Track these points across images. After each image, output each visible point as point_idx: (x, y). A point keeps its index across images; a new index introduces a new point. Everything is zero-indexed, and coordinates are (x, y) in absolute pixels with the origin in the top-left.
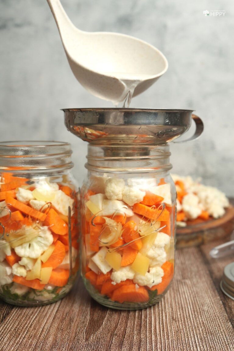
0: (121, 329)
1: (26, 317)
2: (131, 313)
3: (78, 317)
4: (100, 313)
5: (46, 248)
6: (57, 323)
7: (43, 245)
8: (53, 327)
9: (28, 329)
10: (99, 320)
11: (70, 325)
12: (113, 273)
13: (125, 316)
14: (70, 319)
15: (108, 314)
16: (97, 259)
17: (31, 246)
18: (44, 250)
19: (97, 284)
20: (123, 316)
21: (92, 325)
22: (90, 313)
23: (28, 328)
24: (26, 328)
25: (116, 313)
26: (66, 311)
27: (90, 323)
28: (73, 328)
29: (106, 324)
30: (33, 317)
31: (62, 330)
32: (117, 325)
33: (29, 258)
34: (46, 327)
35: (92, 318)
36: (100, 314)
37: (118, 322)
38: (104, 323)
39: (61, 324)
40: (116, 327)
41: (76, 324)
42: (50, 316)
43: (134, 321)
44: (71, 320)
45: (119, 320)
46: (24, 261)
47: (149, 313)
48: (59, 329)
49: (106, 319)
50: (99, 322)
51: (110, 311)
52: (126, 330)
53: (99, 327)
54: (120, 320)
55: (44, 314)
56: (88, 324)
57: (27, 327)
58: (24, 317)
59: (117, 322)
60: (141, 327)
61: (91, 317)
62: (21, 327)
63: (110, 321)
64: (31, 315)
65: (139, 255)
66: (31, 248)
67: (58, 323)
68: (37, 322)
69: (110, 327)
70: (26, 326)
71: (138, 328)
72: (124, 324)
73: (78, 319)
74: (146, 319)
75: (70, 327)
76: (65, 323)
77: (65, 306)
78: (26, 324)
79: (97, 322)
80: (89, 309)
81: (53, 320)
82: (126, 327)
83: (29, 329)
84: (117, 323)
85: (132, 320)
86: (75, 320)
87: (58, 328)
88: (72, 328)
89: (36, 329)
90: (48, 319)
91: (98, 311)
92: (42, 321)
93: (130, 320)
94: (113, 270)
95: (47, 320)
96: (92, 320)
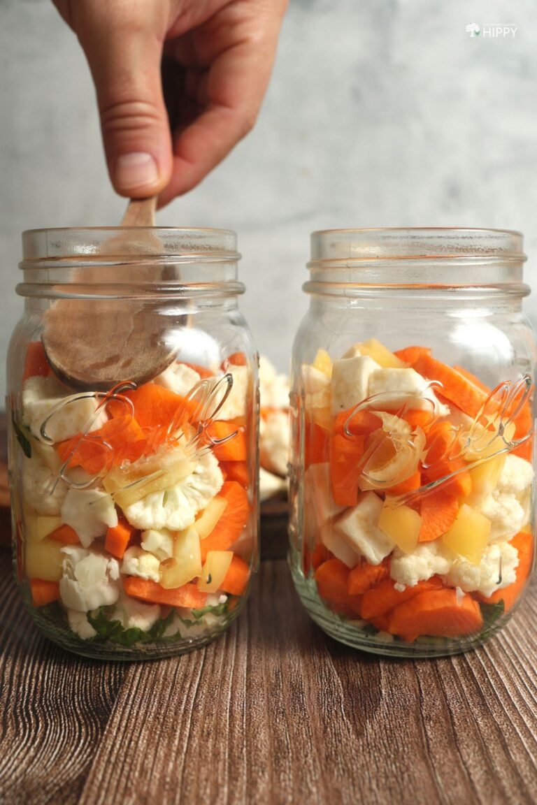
0: (434, 704)
1: (172, 688)
2: (442, 665)
3: (309, 680)
4: (363, 669)
5: (204, 503)
6: (263, 698)
7: (197, 493)
8: (256, 709)
9: (190, 716)
10: (367, 685)
11: (299, 701)
12: (395, 562)
13: (430, 674)
14: (291, 686)
15: (385, 670)
16: (353, 526)
17: (170, 497)
18: (201, 508)
19: (351, 592)
20: (425, 673)
21: (357, 699)
22: (337, 670)
23: (191, 712)
24: (185, 712)
25: (402, 666)
26: (271, 668)
27: (348, 694)
28: (310, 708)
29: (391, 695)
30: (191, 685)
31: (283, 713)
32: (422, 697)
33: (166, 530)
34: (237, 709)
35: (348, 682)
36: (364, 672)
37: (420, 687)
38: (383, 692)
39: (273, 700)
40: (420, 701)
41: (313, 697)
42: (235, 682)
43: (457, 684)
44: (296, 690)
45: (419, 682)
46: (156, 540)
47: (486, 664)
48: (272, 711)
49: (383, 681)
50: (371, 690)
51: (385, 663)
52: (448, 705)
53: (377, 702)
54: (422, 684)
55: (219, 676)
56: (344, 697)
57: (185, 710)
58: (167, 687)
59: (417, 688)
60: (483, 698)
61: (344, 680)
62: (170, 710)
63: (396, 686)
64: (185, 681)
65: (466, 511)
66: (169, 503)
67: (266, 697)
68: (207, 697)
69: (405, 699)
70: (183, 707)
71: (477, 700)
72: (435, 691)
73: (311, 686)
74: (486, 679)
75: (302, 705)
76: (281, 695)
77: (263, 657)
78: (180, 703)
79: (365, 691)
80: (328, 661)
81: (247, 690)
82: (446, 699)
83: (192, 715)
84: (418, 692)
85: (453, 682)
86: (306, 690)
87: (270, 710)
88: (306, 707)
89: (212, 715)
90: (232, 687)
91: (356, 666)
92: (220, 694)
93: (448, 683)
94: (396, 554)
95: (233, 692)
96: (349, 687)
